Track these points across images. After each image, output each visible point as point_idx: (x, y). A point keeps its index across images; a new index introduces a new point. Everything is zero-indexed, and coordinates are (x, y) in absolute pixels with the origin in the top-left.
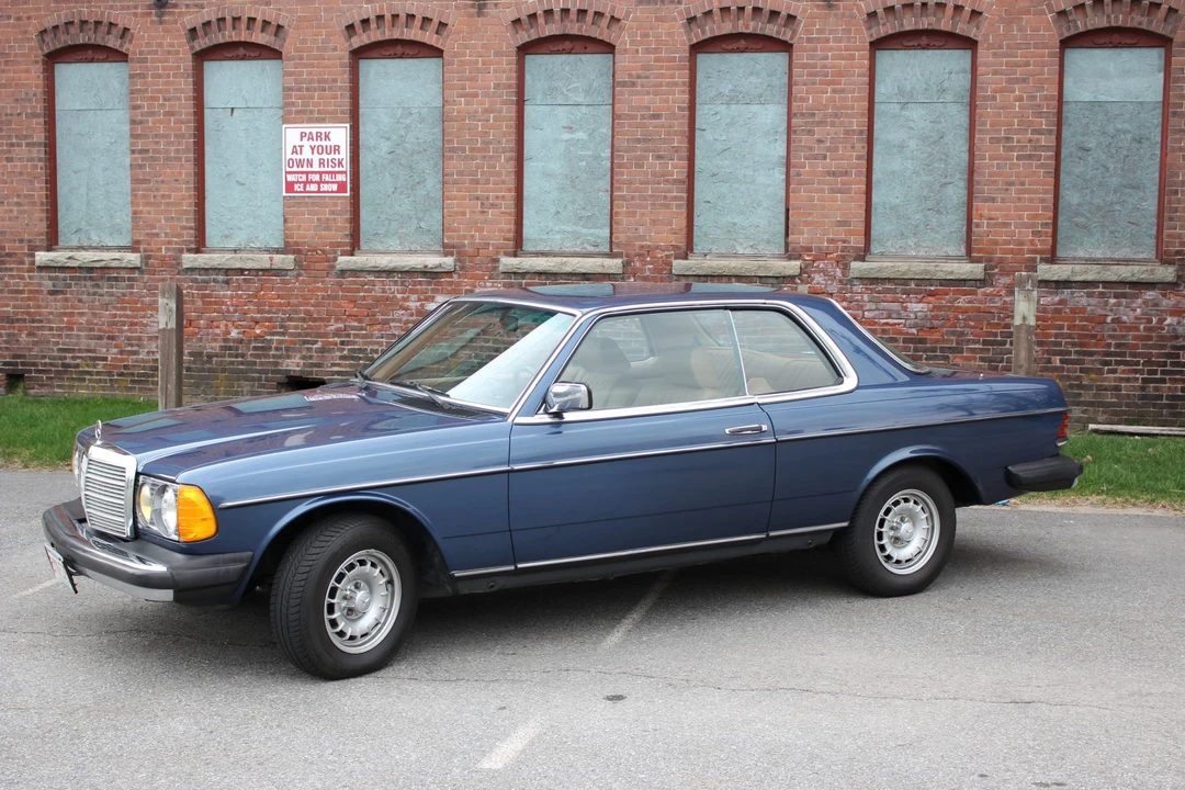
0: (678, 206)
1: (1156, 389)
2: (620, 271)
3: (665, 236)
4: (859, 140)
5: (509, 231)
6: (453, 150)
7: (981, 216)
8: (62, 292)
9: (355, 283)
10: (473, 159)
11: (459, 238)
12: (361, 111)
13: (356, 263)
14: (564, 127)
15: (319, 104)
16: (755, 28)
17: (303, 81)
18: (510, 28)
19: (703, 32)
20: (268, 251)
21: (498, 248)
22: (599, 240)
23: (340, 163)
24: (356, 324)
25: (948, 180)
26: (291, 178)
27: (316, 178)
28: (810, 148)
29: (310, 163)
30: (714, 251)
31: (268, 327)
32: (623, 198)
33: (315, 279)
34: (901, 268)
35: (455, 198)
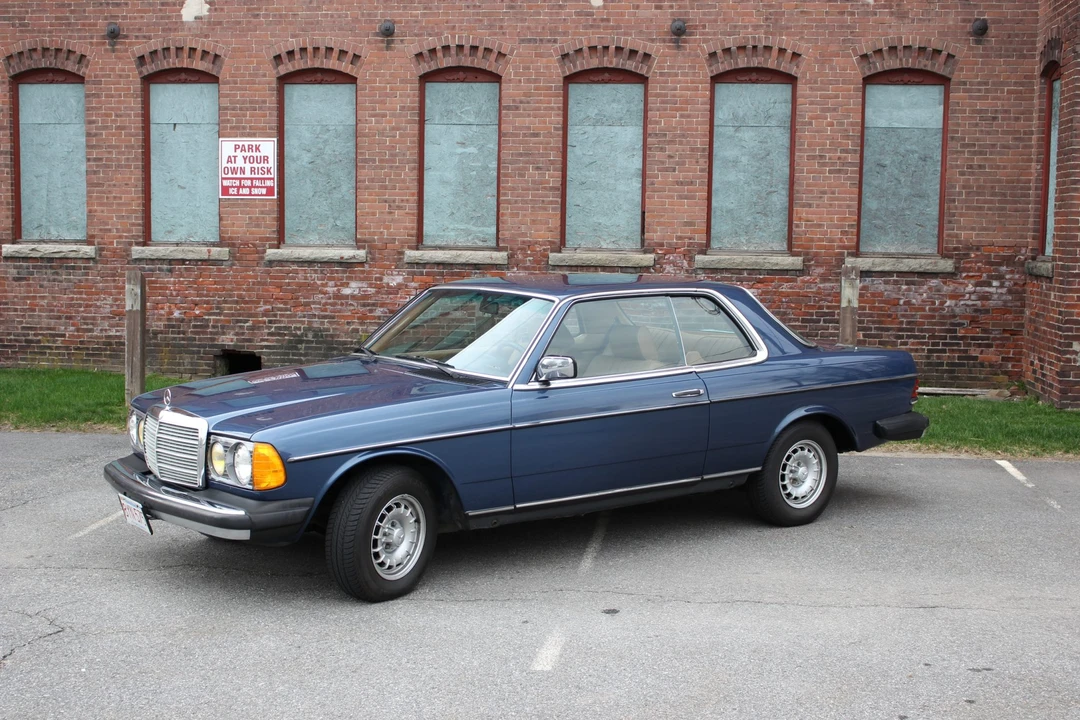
0: (553, 209)
1: (938, 358)
2: (506, 262)
3: (544, 234)
4: (702, 156)
5: (412, 228)
6: (365, 161)
7: (800, 219)
8: (25, 279)
9: (281, 271)
10: (382, 168)
11: (370, 234)
12: (286, 127)
13: (282, 254)
14: (458, 143)
15: (251, 122)
16: (618, 64)
17: (238, 102)
18: (414, 60)
19: (575, 66)
20: (206, 244)
21: (403, 243)
22: (486, 237)
23: (269, 171)
24: (282, 306)
25: (773, 189)
26: (226, 183)
27: (249, 183)
28: (663, 163)
29: (243, 171)
30: (583, 246)
31: (205, 308)
32: (508, 202)
33: (247, 268)
34: (737, 260)
35: (367, 201)
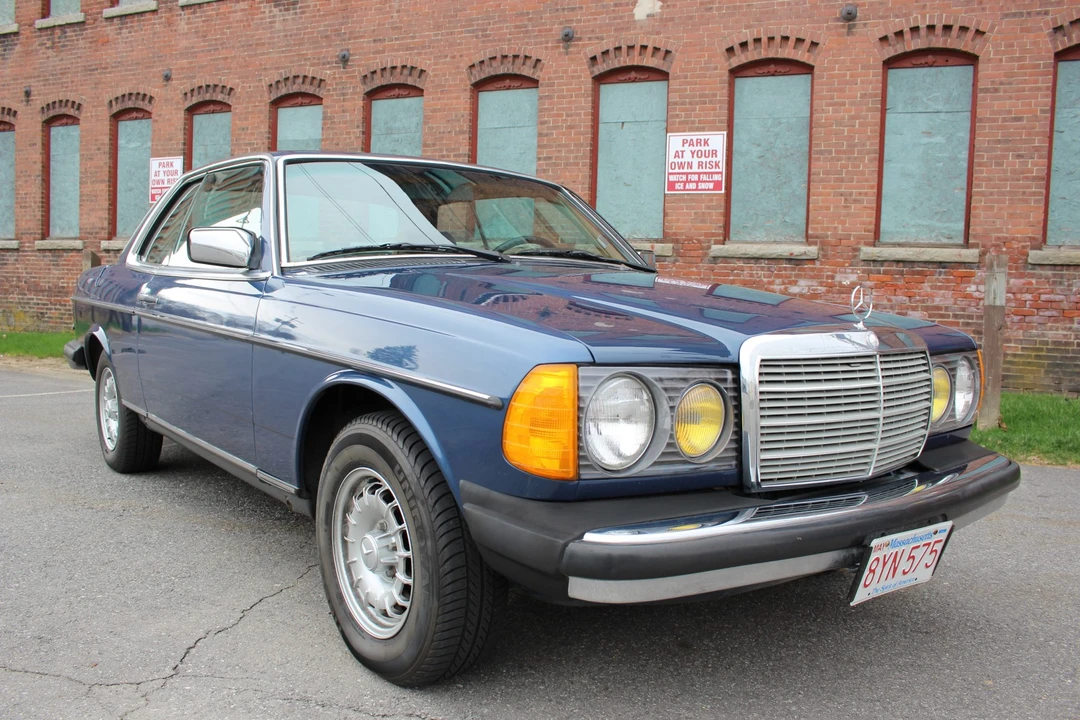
0: (1036, 201)
2: (976, 260)
3: (1023, 229)
5: (870, 223)
6: (820, 152)
9: (725, 268)
10: (839, 160)
11: (823, 229)
12: (736, 120)
13: (727, 250)
14: (924, 133)
15: (700, 116)
17: (687, 97)
18: (878, 44)
19: (1070, 39)
20: (649, 240)
21: (859, 239)
22: (953, 234)
23: (717, 165)
26: (673, 178)
27: (695, 178)
29: (690, 165)
30: (1067, 243)
32: (982, 194)
33: (690, 264)
35: (820, 194)
